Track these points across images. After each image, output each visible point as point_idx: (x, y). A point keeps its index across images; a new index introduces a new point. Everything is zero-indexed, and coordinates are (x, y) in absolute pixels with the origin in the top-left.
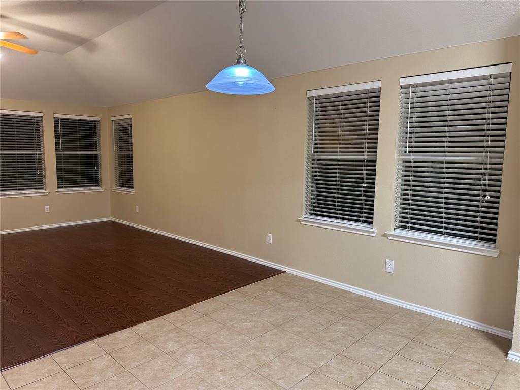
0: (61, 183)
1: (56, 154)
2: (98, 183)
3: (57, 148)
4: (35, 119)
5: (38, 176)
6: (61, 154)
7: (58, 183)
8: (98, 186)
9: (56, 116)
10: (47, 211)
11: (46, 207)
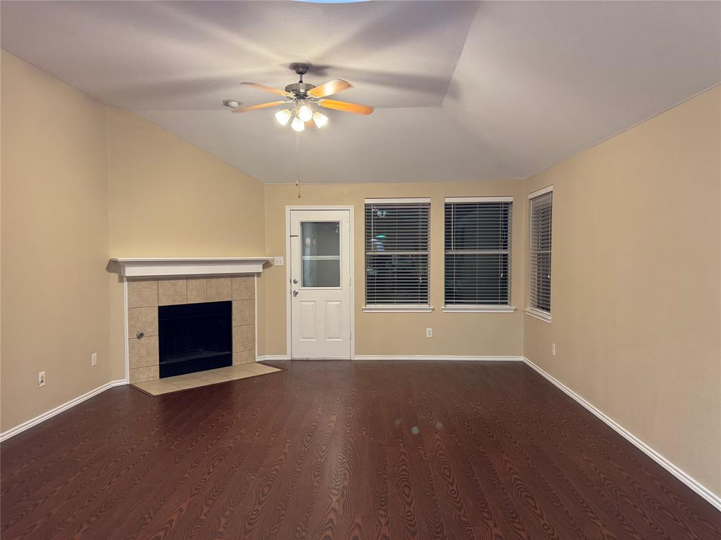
0: (452, 296)
1: (446, 255)
2: (507, 299)
3: (447, 247)
4: (421, 207)
5: (421, 286)
6: (453, 255)
7: (446, 296)
8: (506, 303)
9: (448, 200)
10: (429, 334)
11: (428, 329)
